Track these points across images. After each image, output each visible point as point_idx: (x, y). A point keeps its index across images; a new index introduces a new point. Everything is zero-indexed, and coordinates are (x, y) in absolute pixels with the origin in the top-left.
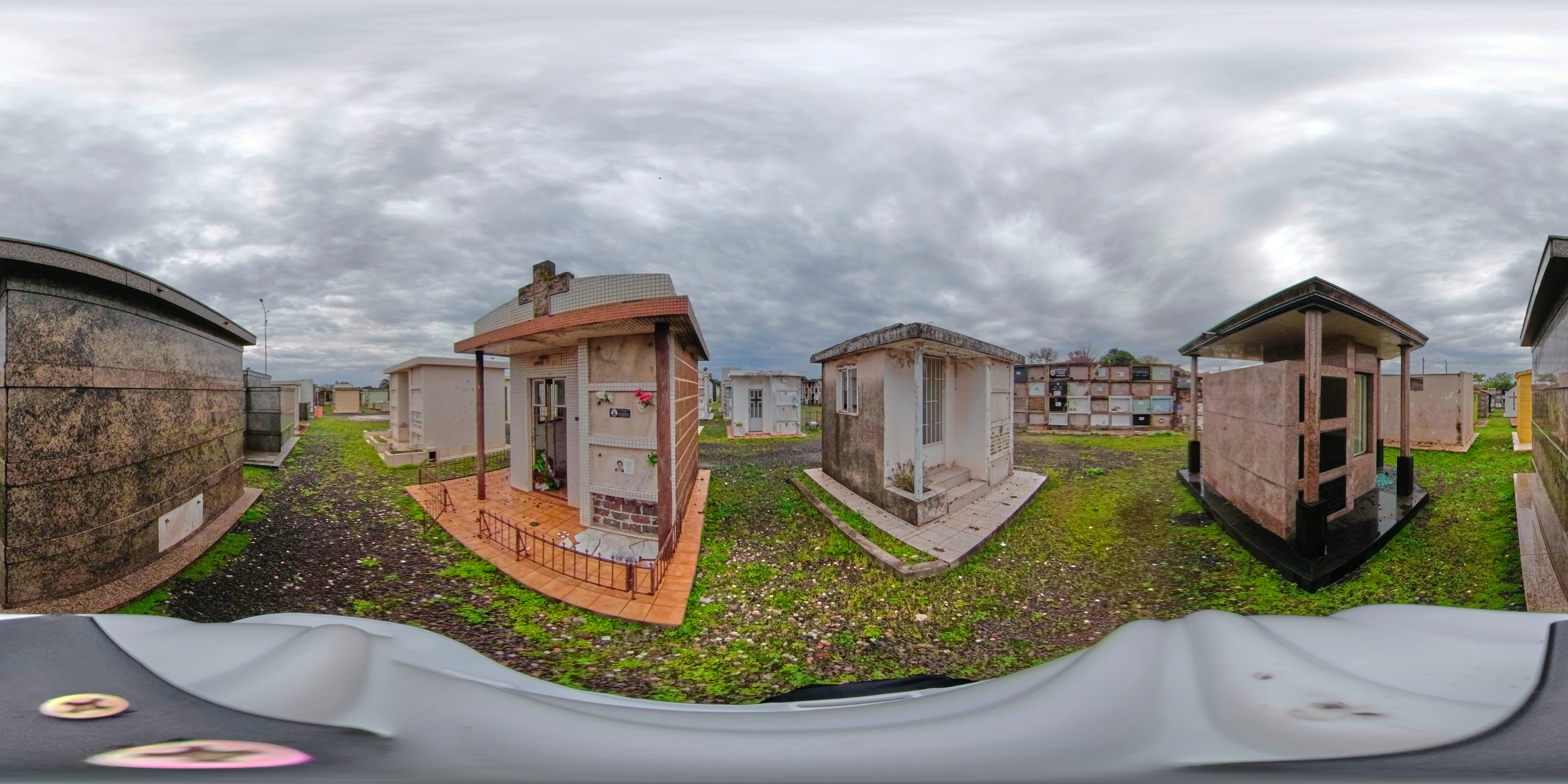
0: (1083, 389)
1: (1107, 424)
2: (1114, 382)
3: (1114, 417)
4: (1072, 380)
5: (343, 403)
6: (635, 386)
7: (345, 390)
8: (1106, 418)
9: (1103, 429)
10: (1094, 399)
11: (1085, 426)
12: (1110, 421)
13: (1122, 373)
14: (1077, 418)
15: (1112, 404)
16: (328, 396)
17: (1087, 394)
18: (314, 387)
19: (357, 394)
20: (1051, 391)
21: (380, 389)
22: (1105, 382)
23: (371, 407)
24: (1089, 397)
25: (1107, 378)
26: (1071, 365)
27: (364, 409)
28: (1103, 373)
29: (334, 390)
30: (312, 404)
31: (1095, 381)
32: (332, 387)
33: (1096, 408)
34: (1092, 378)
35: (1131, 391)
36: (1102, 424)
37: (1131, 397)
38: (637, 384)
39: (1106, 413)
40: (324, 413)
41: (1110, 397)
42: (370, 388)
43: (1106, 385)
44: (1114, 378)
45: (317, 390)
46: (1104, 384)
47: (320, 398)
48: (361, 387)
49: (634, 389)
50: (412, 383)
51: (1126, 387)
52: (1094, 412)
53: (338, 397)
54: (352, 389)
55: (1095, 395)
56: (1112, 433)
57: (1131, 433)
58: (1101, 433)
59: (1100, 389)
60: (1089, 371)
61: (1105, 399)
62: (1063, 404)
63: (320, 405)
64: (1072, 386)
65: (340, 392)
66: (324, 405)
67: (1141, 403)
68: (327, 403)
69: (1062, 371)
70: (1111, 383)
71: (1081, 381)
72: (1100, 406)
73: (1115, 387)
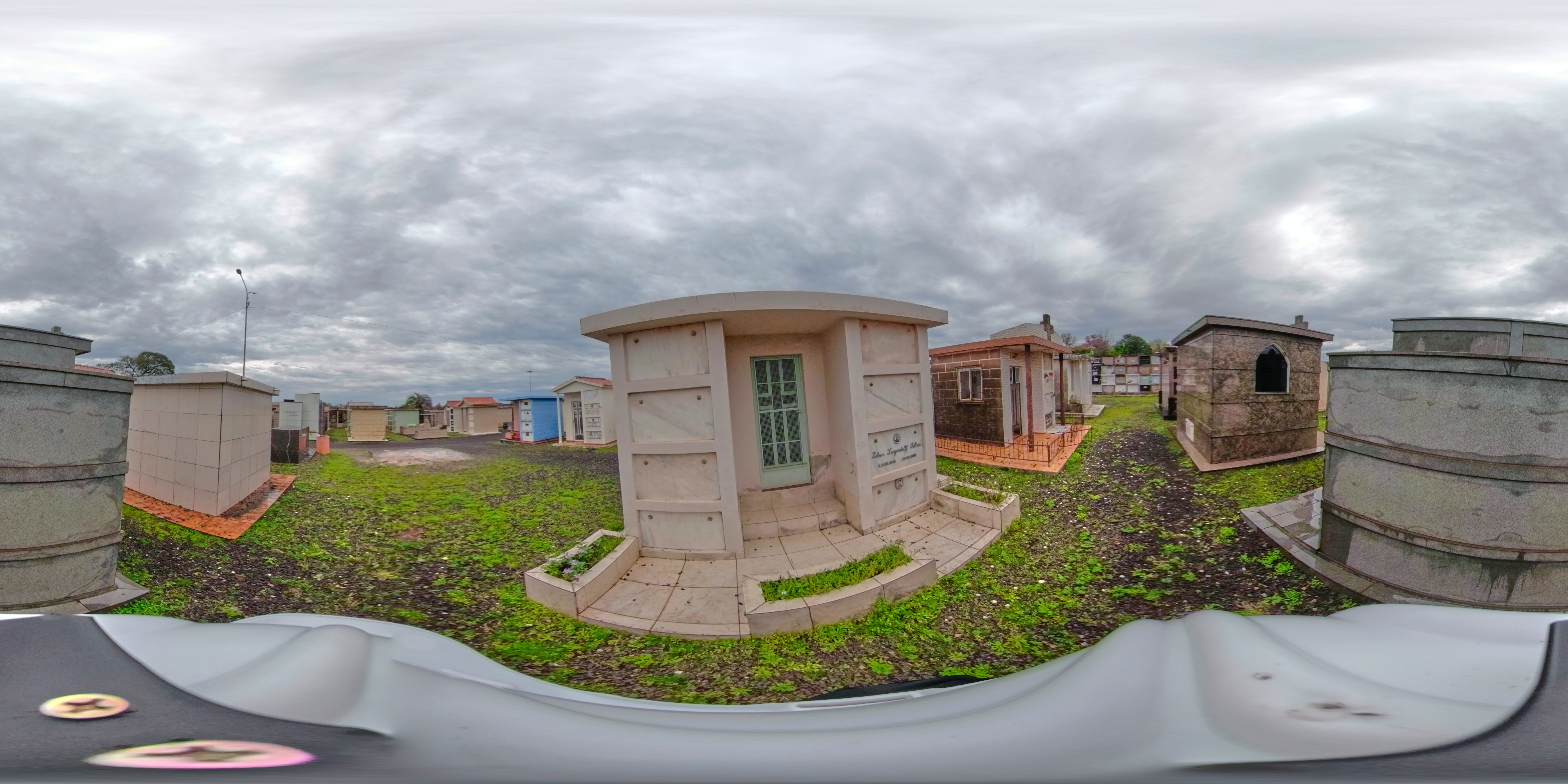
0: (1110, 370)
1: (1125, 391)
2: (1129, 366)
3: (1129, 387)
5: (359, 423)
7: (362, 408)
8: (1124, 387)
9: (1123, 394)
10: (1117, 376)
11: (1113, 393)
13: (1134, 358)
14: (1108, 387)
15: (1128, 379)
16: (340, 416)
17: (1113, 373)
18: (325, 406)
19: (378, 413)
22: (1123, 365)
27: (391, 435)
34: (1115, 363)
35: (1139, 370)
36: (1122, 391)
37: (1139, 374)
39: (1124, 384)
40: (331, 442)
41: (1127, 375)
42: (391, 407)
43: (1124, 368)
47: (329, 420)
51: (1136, 368)
52: (1118, 384)
53: (352, 416)
54: (375, 408)
55: (1118, 373)
56: (1129, 396)
61: (1123, 376)
62: (1099, 380)
63: (331, 427)
64: (1104, 369)
65: (358, 411)
66: (336, 427)
67: (1145, 378)
68: (339, 425)
69: (1098, 360)
70: (1127, 366)
71: (1109, 366)
72: (1120, 380)
73: (1129, 369)
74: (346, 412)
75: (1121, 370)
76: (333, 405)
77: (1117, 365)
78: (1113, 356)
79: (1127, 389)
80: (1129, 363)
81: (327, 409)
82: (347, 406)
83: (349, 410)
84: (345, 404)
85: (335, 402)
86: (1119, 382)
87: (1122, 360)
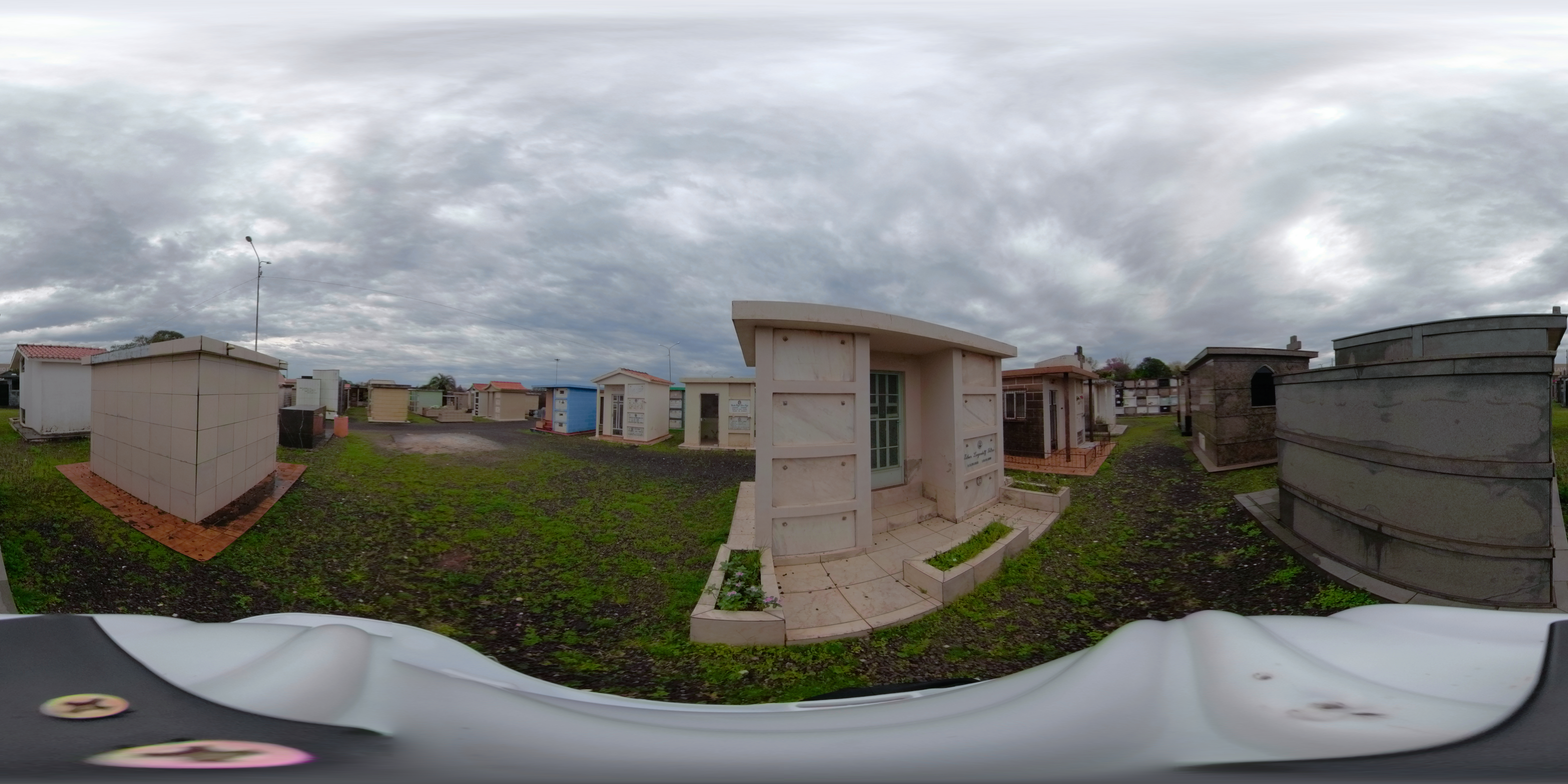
0: (1132, 393)
2: (1149, 388)
3: (1150, 408)
4: (1126, 388)
5: (380, 401)
7: (384, 387)
9: (1145, 415)
10: (1138, 398)
11: (1134, 414)
13: (1153, 383)
14: (1129, 410)
15: (1149, 401)
16: (361, 395)
17: (1134, 396)
23: (420, 412)
25: (1145, 387)
27: (412, 416)
35: (1158, 392)
36: (1144, 412)
37: (1158, 396)
39: (1146, 406)
41: (1147, 397)
42: (415, 387)
43: (1144, 390)
45: (344, 386)
47: (348, 399)
51: (1156, 390)
52: (1138, 406)
56: (1149, 417)
58: (1143, 417)
61: (1144, 398)
62: (1121, 402)
63: (351, 405)
64: (1126, 392)
65: (380, 390)
66: (356, 406)
67: (1164, 399)
68: (360, 403)
69: (1120, 383)
70: (1147, 389)
71: (1131, 389)
72: (1141, 402)
73: (1150, 391)
74: (366, 390)
75: (1141, 393)
76: (354, 382)
77: (1138, 388)
78: (1135, 379)
79: (1148, 410)
80: (1149, 386)
81: (347, 386)
82: (367, 385)
83: (370, 388)
84: (366, 381)
85: (355, 381)
86: (1140, 404)
87: (1142, 383)
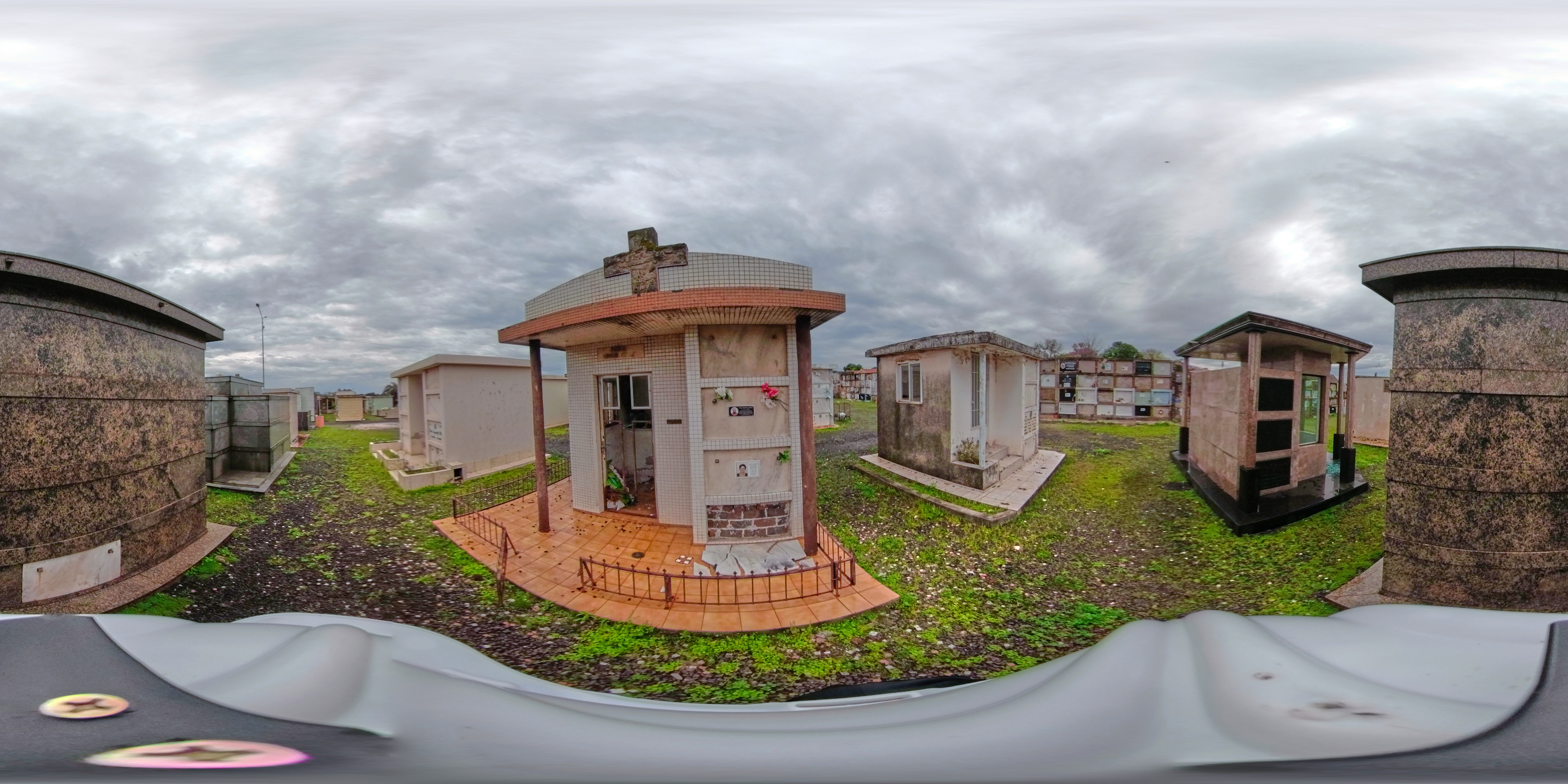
0: (1090, 381)
1: (1111, 414)
2: (1119, 376)
3: (1118, 408)
4: (1080, 373)
5: (346, 411)
6: (760, 381)
7: (348, 397)
8: (1111, 408)
9: (1108, 419)
10: (1100, 390)
11: (1092, 416)
12: (1115, 412)
13: (1126, 368)
14: (1085, 408)
15: (1116, 396)
16: (330, 404)
17: (1094, 386)
18: (316, 395)
19: (360, 401)
20: (1061, 383)
21: (383, 395)
22: (1110, 375)
23: (375, 413)
24: (1096, 389)
25: (1112, 372)
26: (1080, 359)
27: (368, 416)
28: (1109, 367)
29: (336, 398)
30: (313, 413)
31: (1101, 374)
32: (334, 395)
33: (1102, 399)
34: (1099, 371)
35: (1133, 383)
36: (1107, 414)
37: (1133, 389)
38: (762, 379)
39: (1111, 404)
40: (325, 421)
41: (1115, 389)
42: (373, 395)
43: (1112, 379)
44: (1118, 372)
45: (319, 398)
46: (1109, 377)
47: (322, 405)
48: (364, 393)
49: (759, 384)
50: (427, 388)
51: (1130, 380)
52: (1100, 403)
53: (340, 404)
54: (355, 396)
55: (1102, 387)
56: (1116, 422)
57: (1133, 422)
58: (1106, 422)
59: (1106, 382)
60: (1096, 365)
61: (1110, 391)
62: (1072, 395)
63: (322, 413)
64: (1080, 379)
65: (343, 399)
66: (327, 410)
67: (1142, 395)
69: (1072, 364)
70: (1115, 376)
71: (1090, 375)
72: (1105, 397)
73: (1119, 380)
74: (334, 400)
76: (323, 393)
78: (1097, 362)
84: (333, 392)
